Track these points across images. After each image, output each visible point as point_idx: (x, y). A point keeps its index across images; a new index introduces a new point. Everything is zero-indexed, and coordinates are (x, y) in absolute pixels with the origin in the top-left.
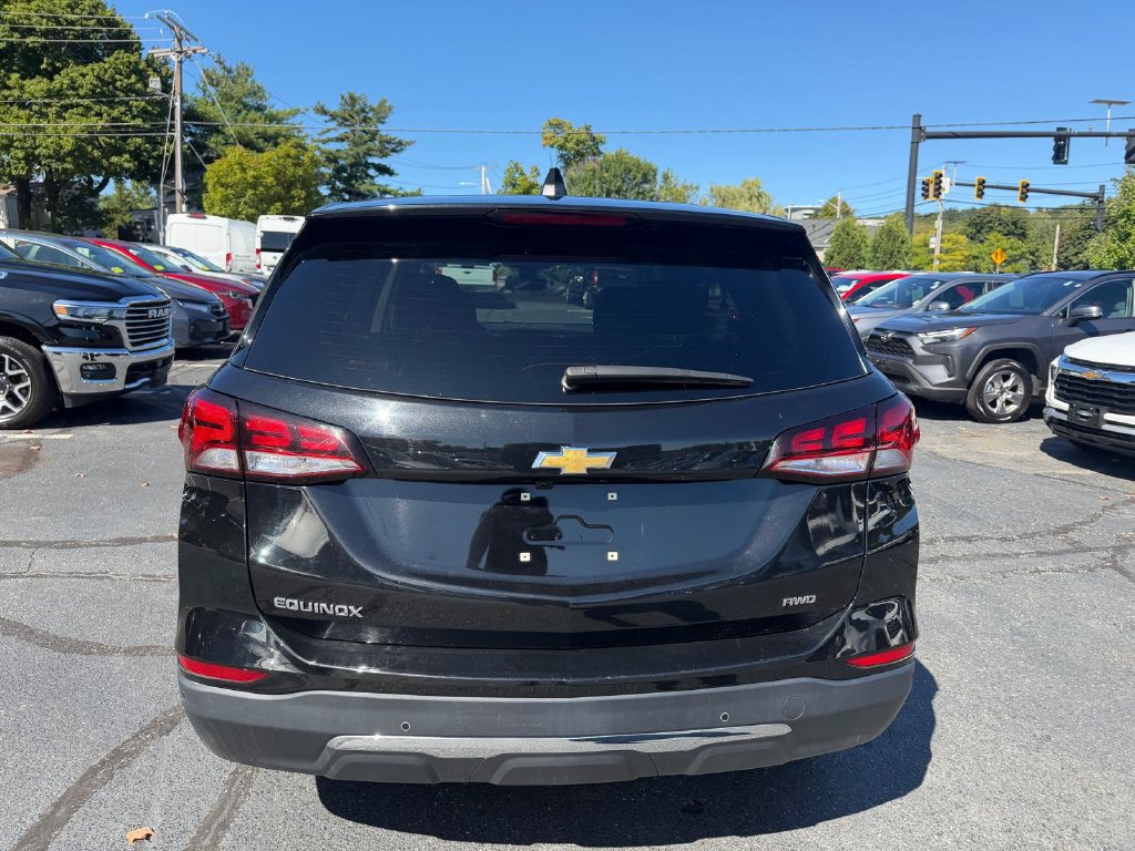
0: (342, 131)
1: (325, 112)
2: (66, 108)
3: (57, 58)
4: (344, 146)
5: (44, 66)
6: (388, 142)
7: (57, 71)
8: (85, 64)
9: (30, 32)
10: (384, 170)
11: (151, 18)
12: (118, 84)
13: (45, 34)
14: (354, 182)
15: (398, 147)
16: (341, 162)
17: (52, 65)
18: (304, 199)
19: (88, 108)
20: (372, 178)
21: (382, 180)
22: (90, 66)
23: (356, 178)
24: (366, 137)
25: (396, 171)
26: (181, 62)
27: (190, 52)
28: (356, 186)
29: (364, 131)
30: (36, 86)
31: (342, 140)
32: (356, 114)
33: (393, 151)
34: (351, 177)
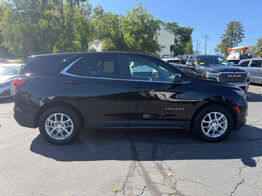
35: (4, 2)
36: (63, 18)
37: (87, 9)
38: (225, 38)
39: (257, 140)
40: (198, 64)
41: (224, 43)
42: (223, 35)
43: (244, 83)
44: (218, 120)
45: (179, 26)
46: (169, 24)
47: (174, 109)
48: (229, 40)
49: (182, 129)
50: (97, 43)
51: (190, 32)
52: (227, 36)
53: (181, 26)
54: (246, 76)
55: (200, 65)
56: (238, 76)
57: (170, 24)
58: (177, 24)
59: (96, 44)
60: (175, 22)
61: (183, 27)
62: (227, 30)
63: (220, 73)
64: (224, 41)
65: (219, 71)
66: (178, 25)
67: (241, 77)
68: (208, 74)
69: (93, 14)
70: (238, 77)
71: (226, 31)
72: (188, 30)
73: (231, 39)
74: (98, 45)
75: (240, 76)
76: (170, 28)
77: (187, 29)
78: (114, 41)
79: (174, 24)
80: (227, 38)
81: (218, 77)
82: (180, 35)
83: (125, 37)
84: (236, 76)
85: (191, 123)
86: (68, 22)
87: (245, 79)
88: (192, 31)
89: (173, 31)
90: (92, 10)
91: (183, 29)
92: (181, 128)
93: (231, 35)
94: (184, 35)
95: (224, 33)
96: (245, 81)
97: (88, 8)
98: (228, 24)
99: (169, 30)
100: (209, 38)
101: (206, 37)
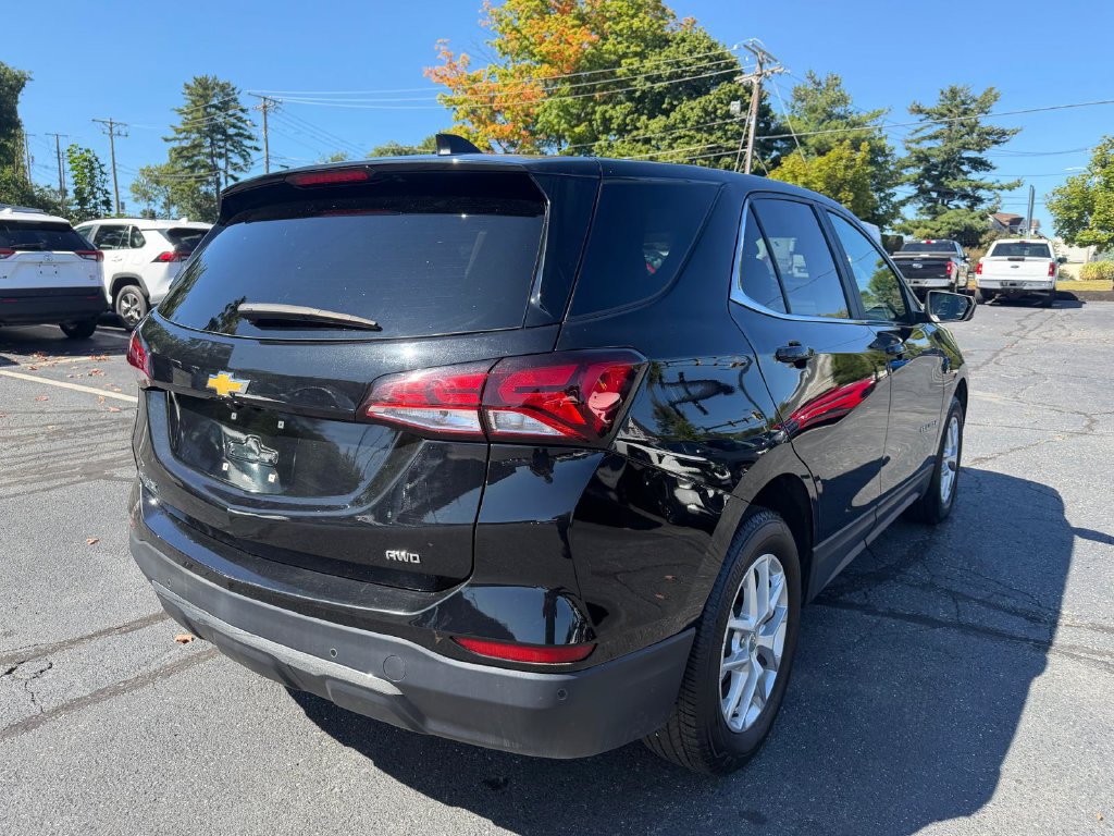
0: (937, 128)
1: (920, 111)
2: (675, 140)
3: (676, 98)
4: (939, 143)
5: (664, 106)
6: (988, 134)
7: (673, 107)
8: (695, 99)
9: (659, 78)
10: (979, 164)
11: (739, 48)
12: (719, 111)
13: (670, 78)
14: (943, 179)
15: (999, 137)
16: (933, 160)
17: (671, 104)
18: (852, 201)
19: (692, 138)
20: (965, 173)
21: (975, 176)
22: (697, 101)
23: (946, 175)
24: (964, 130)
25: (994, 165)
26: (760, 84)
27: (769, 73)
28: (946, 183)
29: (962, 125)
30: (658, 123)
31: (936, 137)
32: (957, 106)
33: (996, 142)
34: (941, 175)
38: (183, 144)
41: (180, 162)
42: (176, 130)
48: (200, 153)
52: (193, 136)
62: (186, 110)
64: (180, 153)
73: (209, 151)
80: (194, 147)
88: (20, 84)
93: (208, 136)
95: (178, 121)
98: (188, 87)
100: (123, 133)
101: (111, 129)
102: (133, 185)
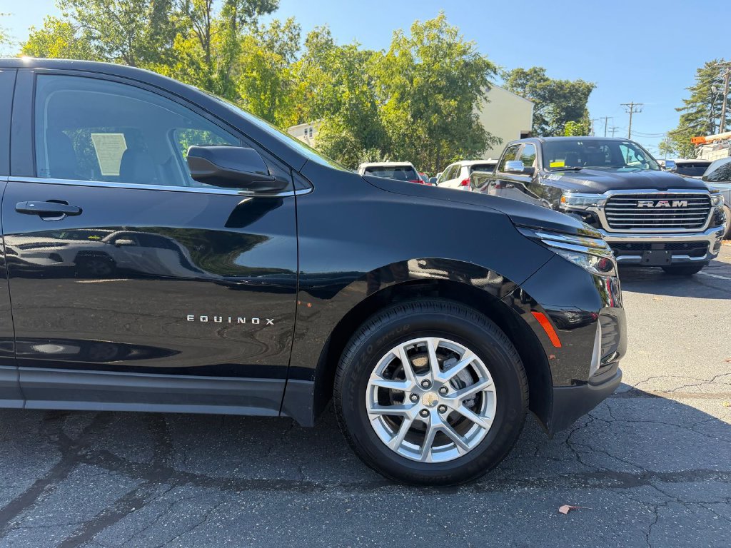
35: (52, 19)
36: (207, 59)
37: (286, 39)
38: (690, 111)
39: (666, 478)
40: (544, 167)
41: (687, 124)
42: (686, 101)
43: (702, 229)
44: (445, 378)
45: (551, 79)
46: (521, 74)
47: (225, 320)
48: (702, 116)
49: (279, 417)
50: (308, 131)
51: (584, 94)
52: (698, 104)
53: (557, 79)
54: (710, 206)
55: (549, 169)
56: (675, 204)
57: (523, 73)
58: (545, 73)
59: (306, 132)
60: (538, 66)
61: (563, 80)
62: (695, 87)
63: (608, 194)
64: (687, 119)
65: (605, 188)
66: (546, 76)
67: (688, 207)
68: (569, 197)
69: (304, 50)
70: (678, 207)
71: (694, 89)
72: (577, 90)
73: (709, 114)
74: (311, 135)
75: (685, 203)
76: (523, 86)
77: (573, 86)
78: (349, 121)
79: (535, 72)
80: (699, 112)
81: (602, 209)
82: (553, 105)
83: (382, 108)
84: (668, 205)
85: (317, 388)
86: (221, 72)
87: (706, 216)
88: (590, 91)
89: (534, 92)
90: (302, 41)
91: (561, 86)
92: (273, 413)
93: (709, 103)
94: (564, 104)
95: (688, 96)
96: (704, 221)
97: (290, 35)
98: (700, 71)
99: (520, 90)
100: (639, 110)
101: (631, 108)
102: (661, 144)
